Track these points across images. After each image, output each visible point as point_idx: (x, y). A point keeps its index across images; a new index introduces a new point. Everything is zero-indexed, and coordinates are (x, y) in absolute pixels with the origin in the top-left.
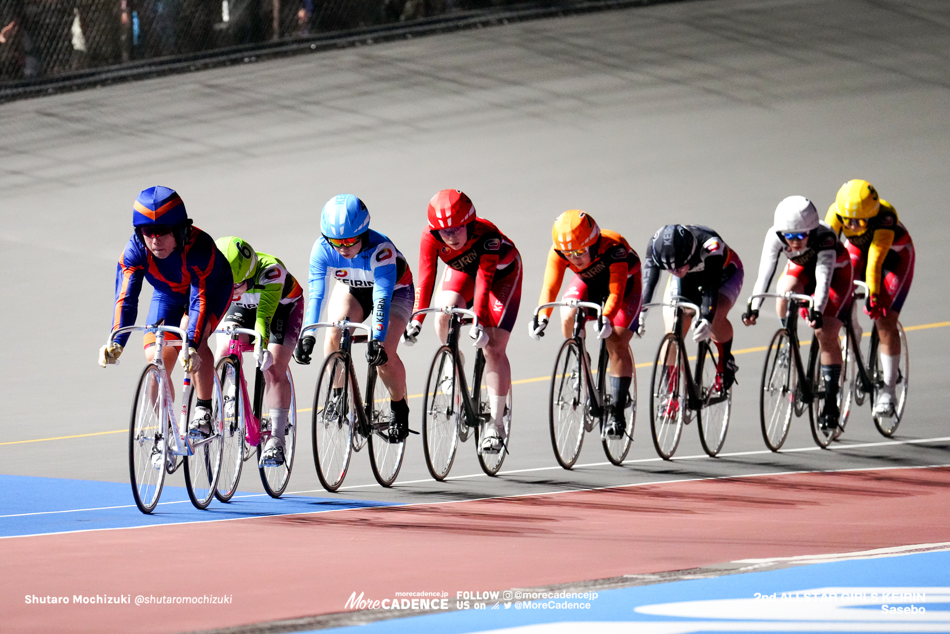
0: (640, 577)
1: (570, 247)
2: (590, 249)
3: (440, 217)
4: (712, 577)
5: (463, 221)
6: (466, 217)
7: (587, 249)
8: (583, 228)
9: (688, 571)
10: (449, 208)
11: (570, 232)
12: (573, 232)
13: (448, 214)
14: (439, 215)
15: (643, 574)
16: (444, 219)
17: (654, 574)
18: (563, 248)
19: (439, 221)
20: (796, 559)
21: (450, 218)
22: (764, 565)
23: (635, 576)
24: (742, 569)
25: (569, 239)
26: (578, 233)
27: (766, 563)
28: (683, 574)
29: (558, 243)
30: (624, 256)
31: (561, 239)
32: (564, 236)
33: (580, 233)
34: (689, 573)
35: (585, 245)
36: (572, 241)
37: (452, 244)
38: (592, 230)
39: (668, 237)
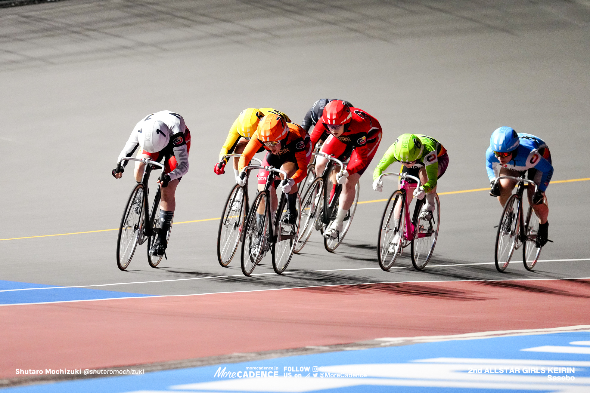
0: (316, 348)
1: (268, 140)
2: (281, 142)
3: (329, 118)
4: (364, 349)
5: (342, 122)
6: (345, 121)
7: (279, 141)
8: (278, 128)
9: (347, 345)
10: (335, 114)
11: (269, 130)
12: (271, 130)
13: (334, 117)
14: (329, 117)
15: (318, 346)
16: (331, 120)
17: (325, 346)
18: (263, 140)
19: (328, 120)
20: (417, 339)
21: (335, 120)
22: (396, 342)
23: (312, 347)
24: (383, 344)
25: (268, 134)
26: (274, 131)
27: (398, 341)
28: (344, 346)
29: (260, 136)
30: (303, 146)
31: (263, 134)
32: (265, 132)
33: (276, 131)
34: (348, 346)
35: (278, 139)
36: (270, 136)
37: (334, 133)
38: (284, 129)
39: (322, 105)
